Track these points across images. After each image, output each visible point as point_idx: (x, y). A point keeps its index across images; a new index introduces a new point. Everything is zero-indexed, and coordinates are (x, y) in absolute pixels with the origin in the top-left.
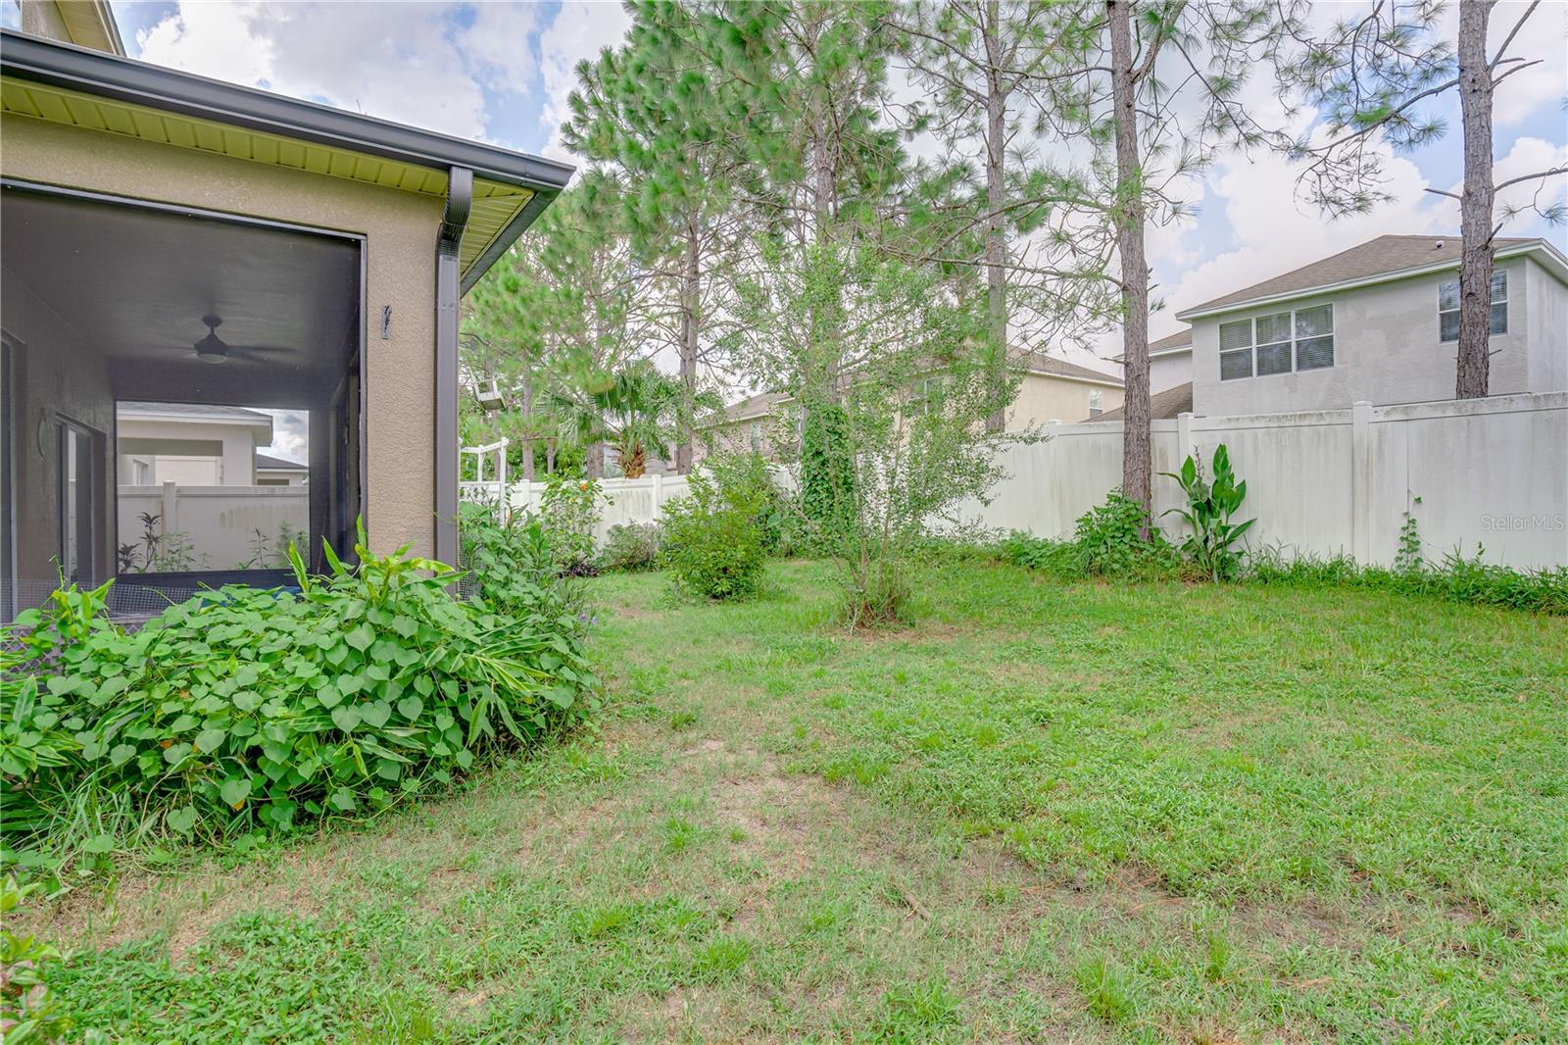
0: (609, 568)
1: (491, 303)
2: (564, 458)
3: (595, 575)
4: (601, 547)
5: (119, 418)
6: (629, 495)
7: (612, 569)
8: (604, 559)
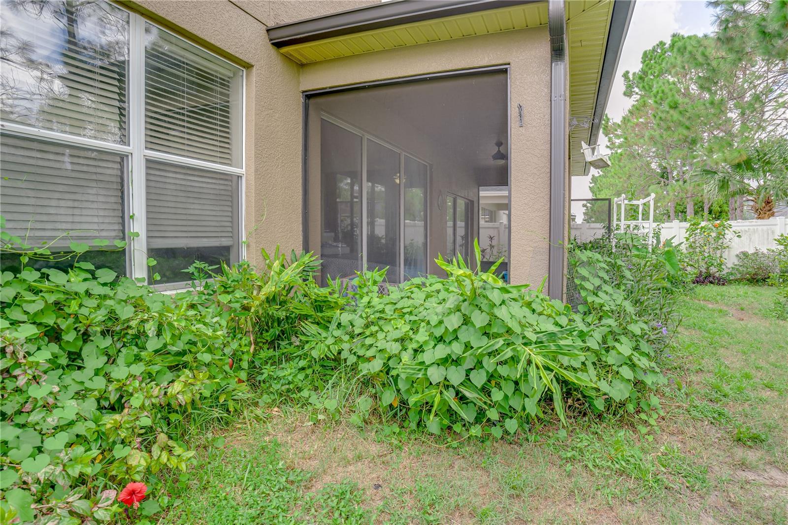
0: (737, 280)
1: (663, 118)
2: (716, 208)
3: (724, 284)
4: (730, 265)
5: (480, 195)
6: (754, 232)
7: (738, 281)
8: (732, 274)
